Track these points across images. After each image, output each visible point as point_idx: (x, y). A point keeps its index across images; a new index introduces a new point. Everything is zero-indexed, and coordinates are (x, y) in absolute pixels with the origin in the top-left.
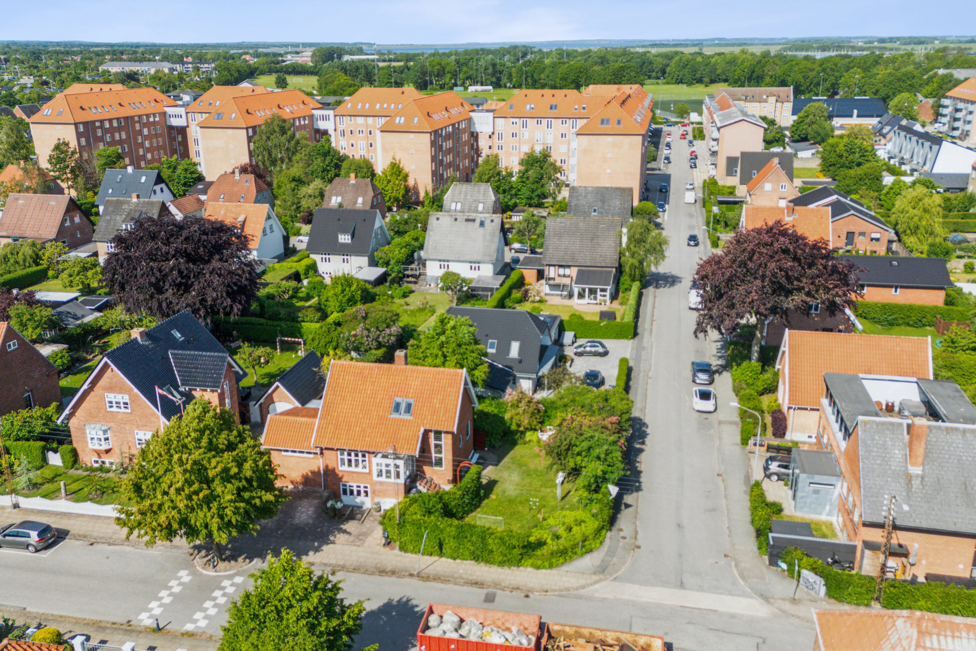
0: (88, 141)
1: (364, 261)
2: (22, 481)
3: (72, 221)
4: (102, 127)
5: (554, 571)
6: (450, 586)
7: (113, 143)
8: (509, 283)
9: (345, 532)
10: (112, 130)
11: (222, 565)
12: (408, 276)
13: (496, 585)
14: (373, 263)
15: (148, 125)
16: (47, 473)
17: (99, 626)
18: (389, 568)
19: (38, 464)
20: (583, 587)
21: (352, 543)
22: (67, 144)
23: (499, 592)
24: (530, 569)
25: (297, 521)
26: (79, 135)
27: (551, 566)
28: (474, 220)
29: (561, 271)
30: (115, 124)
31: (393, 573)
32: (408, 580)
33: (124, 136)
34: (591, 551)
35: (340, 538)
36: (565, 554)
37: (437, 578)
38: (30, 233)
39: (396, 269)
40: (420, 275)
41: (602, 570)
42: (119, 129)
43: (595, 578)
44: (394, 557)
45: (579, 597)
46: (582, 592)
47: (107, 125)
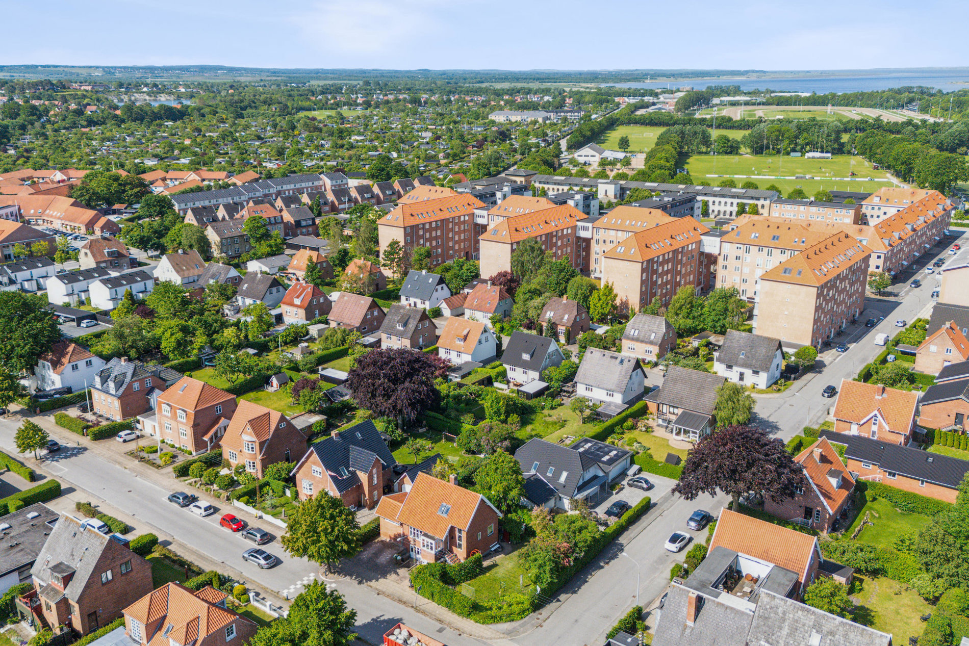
0: (412, 238)
1: (536, 375)
2: (268, 504)
3: (372, 314)
4: (423, 228)
5: (484, 626)
6: (427, 618)
7: (430, 239)
8: (628, 412)
9: (397, 574)
10: (430, 230)
11: (330, 575)
12: (565, 391)
13: (449, 624)
14: (542, 379)
15: (460, 223)
16: (283, 500)
17: (265, 590)
18: (404, 600)
19: (280, 494)
20: (491, 639)
21: (396, 582)
22: (397, 243)
23: (448, 629)
24: (472, 621)
25: (378, 561)
26: (406, 235)
27: (483, 623)
28: (616, 358)
29: (672, 410)
30: (434, 225)
31: (405, 603)
32: (410, 609)
33: (439, 233)
34: (513, 620)
35: (394, 576)
36: (495, 619)
37: (424, 612)
38: (346, 321)
39: (556, 385)
40: (572, 392)
41: (509, 633)
42: (436, 229)
43: (502, 636)
44: (411, 595)
45: (485, 643)
46: (489, 641)
47: (427, 226)
